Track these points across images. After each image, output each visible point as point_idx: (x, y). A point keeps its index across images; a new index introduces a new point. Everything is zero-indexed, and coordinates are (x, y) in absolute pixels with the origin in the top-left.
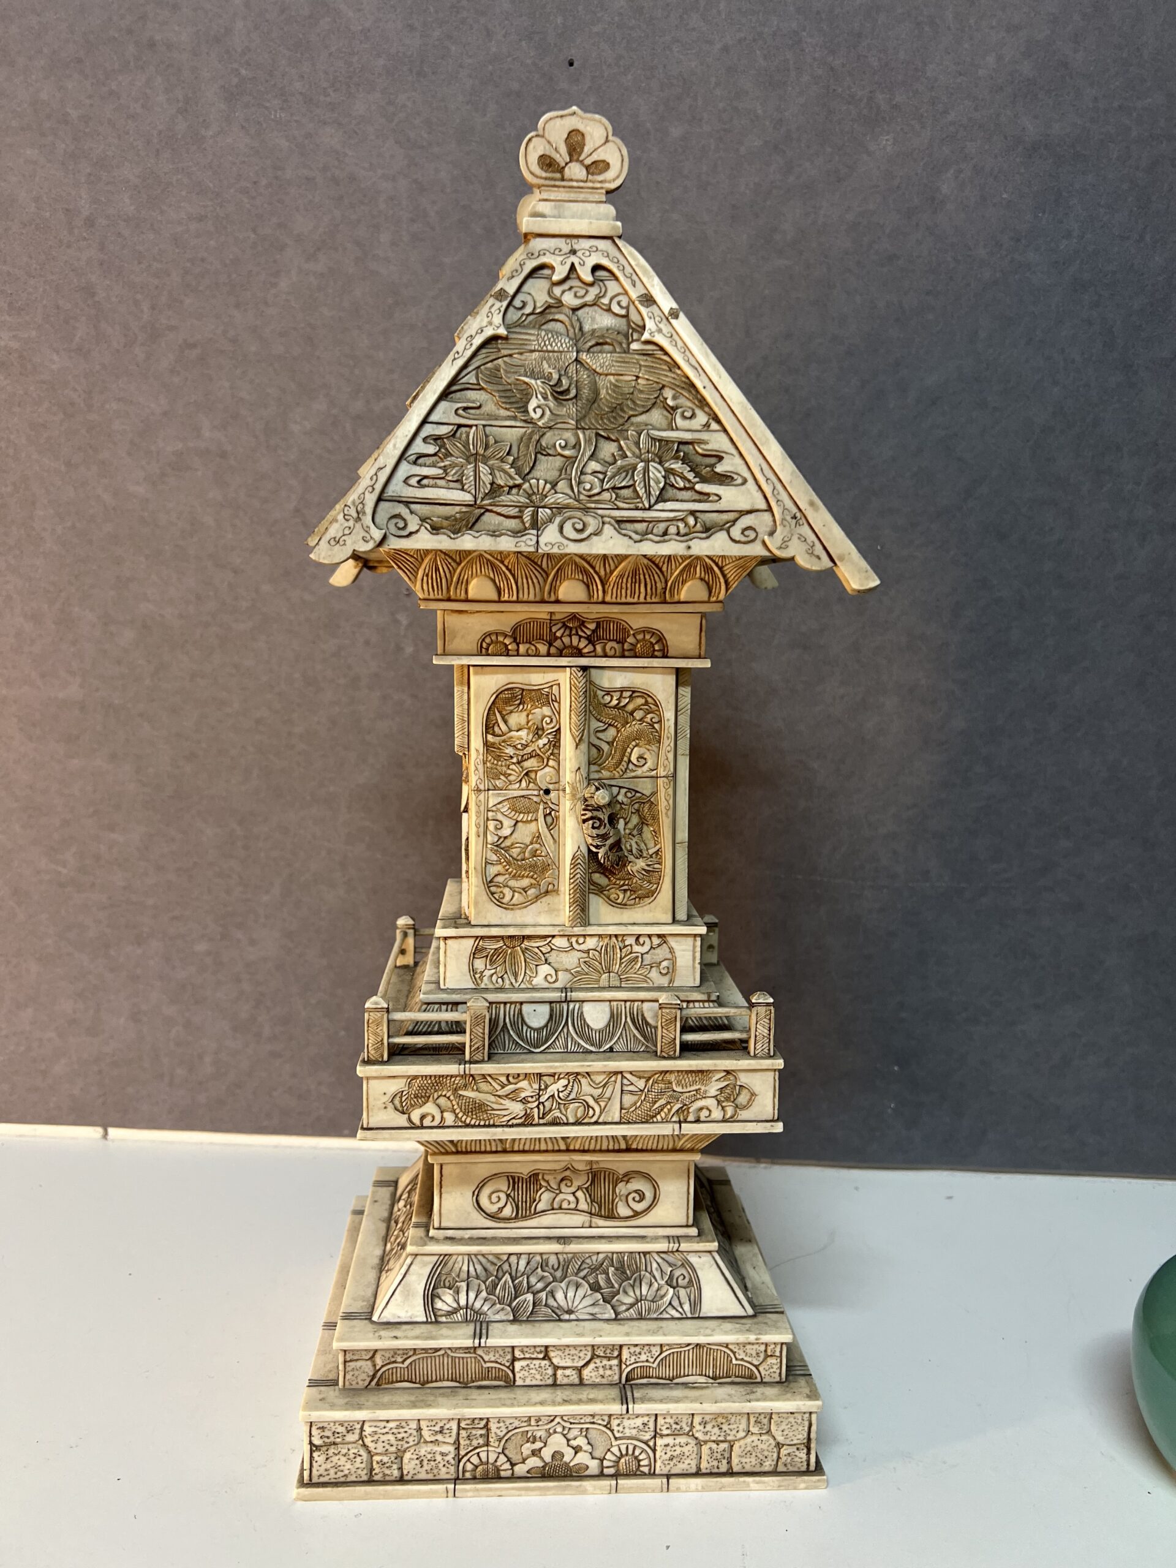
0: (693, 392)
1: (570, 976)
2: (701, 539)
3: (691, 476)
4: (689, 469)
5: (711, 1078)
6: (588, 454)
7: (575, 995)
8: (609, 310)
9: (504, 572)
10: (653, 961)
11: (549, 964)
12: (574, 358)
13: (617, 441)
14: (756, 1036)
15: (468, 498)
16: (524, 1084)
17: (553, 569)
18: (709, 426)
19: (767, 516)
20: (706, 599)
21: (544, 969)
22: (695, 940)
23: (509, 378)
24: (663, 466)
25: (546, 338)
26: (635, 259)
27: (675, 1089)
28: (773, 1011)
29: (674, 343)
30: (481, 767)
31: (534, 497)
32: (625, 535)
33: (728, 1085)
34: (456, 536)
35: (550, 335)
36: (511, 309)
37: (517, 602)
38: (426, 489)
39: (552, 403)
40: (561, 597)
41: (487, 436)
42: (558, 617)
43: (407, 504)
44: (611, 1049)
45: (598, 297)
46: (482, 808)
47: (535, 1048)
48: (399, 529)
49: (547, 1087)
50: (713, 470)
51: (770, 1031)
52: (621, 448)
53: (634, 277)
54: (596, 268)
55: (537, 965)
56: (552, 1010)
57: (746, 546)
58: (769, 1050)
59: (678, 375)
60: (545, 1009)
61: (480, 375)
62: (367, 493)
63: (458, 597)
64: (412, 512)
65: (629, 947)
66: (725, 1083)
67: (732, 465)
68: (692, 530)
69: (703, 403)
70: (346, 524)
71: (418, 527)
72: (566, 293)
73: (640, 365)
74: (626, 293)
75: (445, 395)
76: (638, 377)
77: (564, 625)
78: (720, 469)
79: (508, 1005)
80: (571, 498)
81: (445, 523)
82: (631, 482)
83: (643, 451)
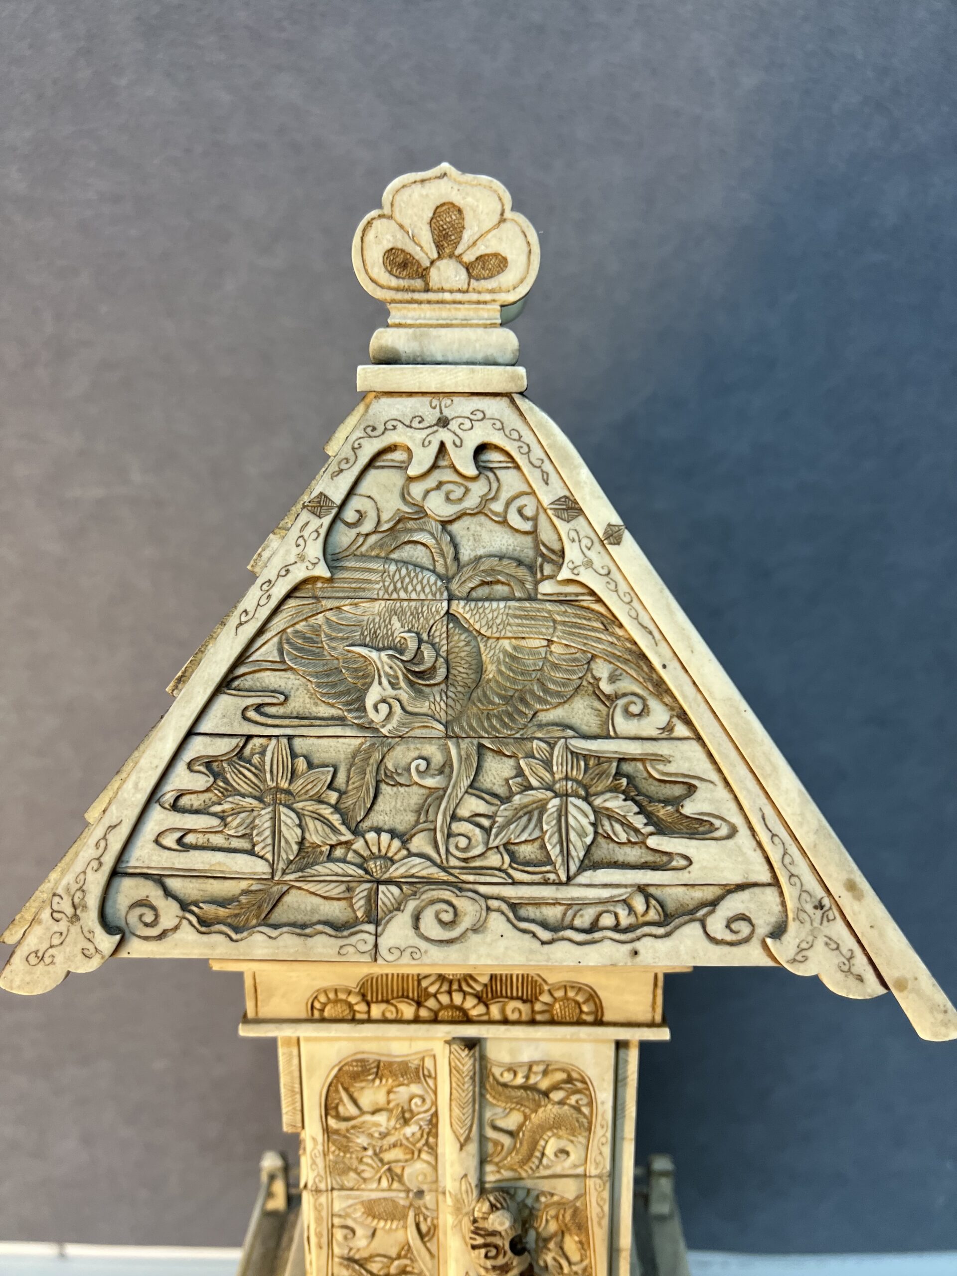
0: (645, 669)
2: (656, 936)
3: (639, 822)
4: (636, 809)
6: (466, 783)
8: (504, 522)
12: (443, 613)
13: (513, 756)
15: (261, 868)
18: (671, 730)
19: (770, 894)
23: (334, 648)
24: (590, 804)
25: (397, 577)
26: (549, 435)
29: (612, 586)
30: (320, 1161)
31: (371, 864)
32: (524, 931)
34: (238, 937)
35: (404, 571)
36: (340, 526)
38: (193, 853)
39: (405, 693)
41: (294, 755)
43: (159, 880)
45: (486, 500)
46: (324, 1214)
48: (147, 925)
50: (678, 811)
52: (520, 773)
53: (547, 467)
54: (481, 449)
57: (734, 949)
59: (618, 638)
61: (286, 646)
62: (89, 871)
64: (168, 893)
67: (711, 801)
68: (641, 920)
69: (661, 688)
70: (56, 927)
71: (177, 921)
72: (432, 494)
73: (554, 621)
74: (533, 493)
75: (226, 684)
76: (550, 642)
78: (690, 808)
80: (434, 863)
81: (222, 912)
82: (537, 833)
83: (557, 777)
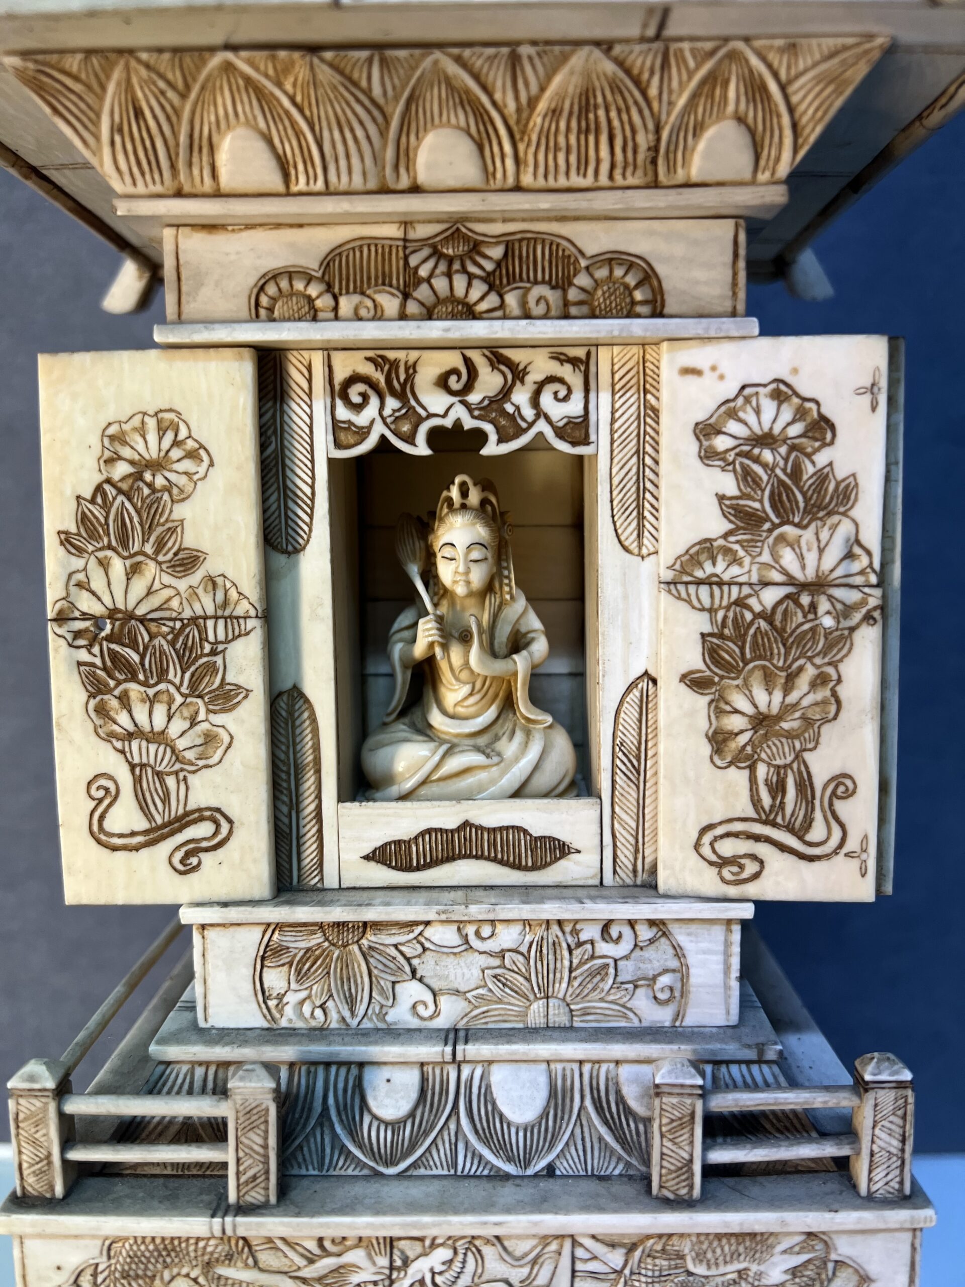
1: (464, 1004)
5: (772, 1247)
7: (472, 1050)
9: (287, 113)
10: (639, 974)
11: (421, 980)
14: (872, 1154)
16: (356, 1256)
17: (397, 99)
20: (747, 175)
21: (411, 991)
22: (729, 931)
27: (691, 1267)
28: (911, 1100)
33: (809, 1261)
37: (328, 192)
40: (423, 177)
42: (422, 231)
44: (550, 1170)
47: (387, 1164)
49: (406, 1262)
51: (903, 1141)
55: (394, 983)
56: (424, 1079)
58: (901, 1183)
60: (412, 1078)
63: (199, 189)
65: (589, 946)
66: (804, 1257)
77: (436, 253)
79: (333, 1069)
